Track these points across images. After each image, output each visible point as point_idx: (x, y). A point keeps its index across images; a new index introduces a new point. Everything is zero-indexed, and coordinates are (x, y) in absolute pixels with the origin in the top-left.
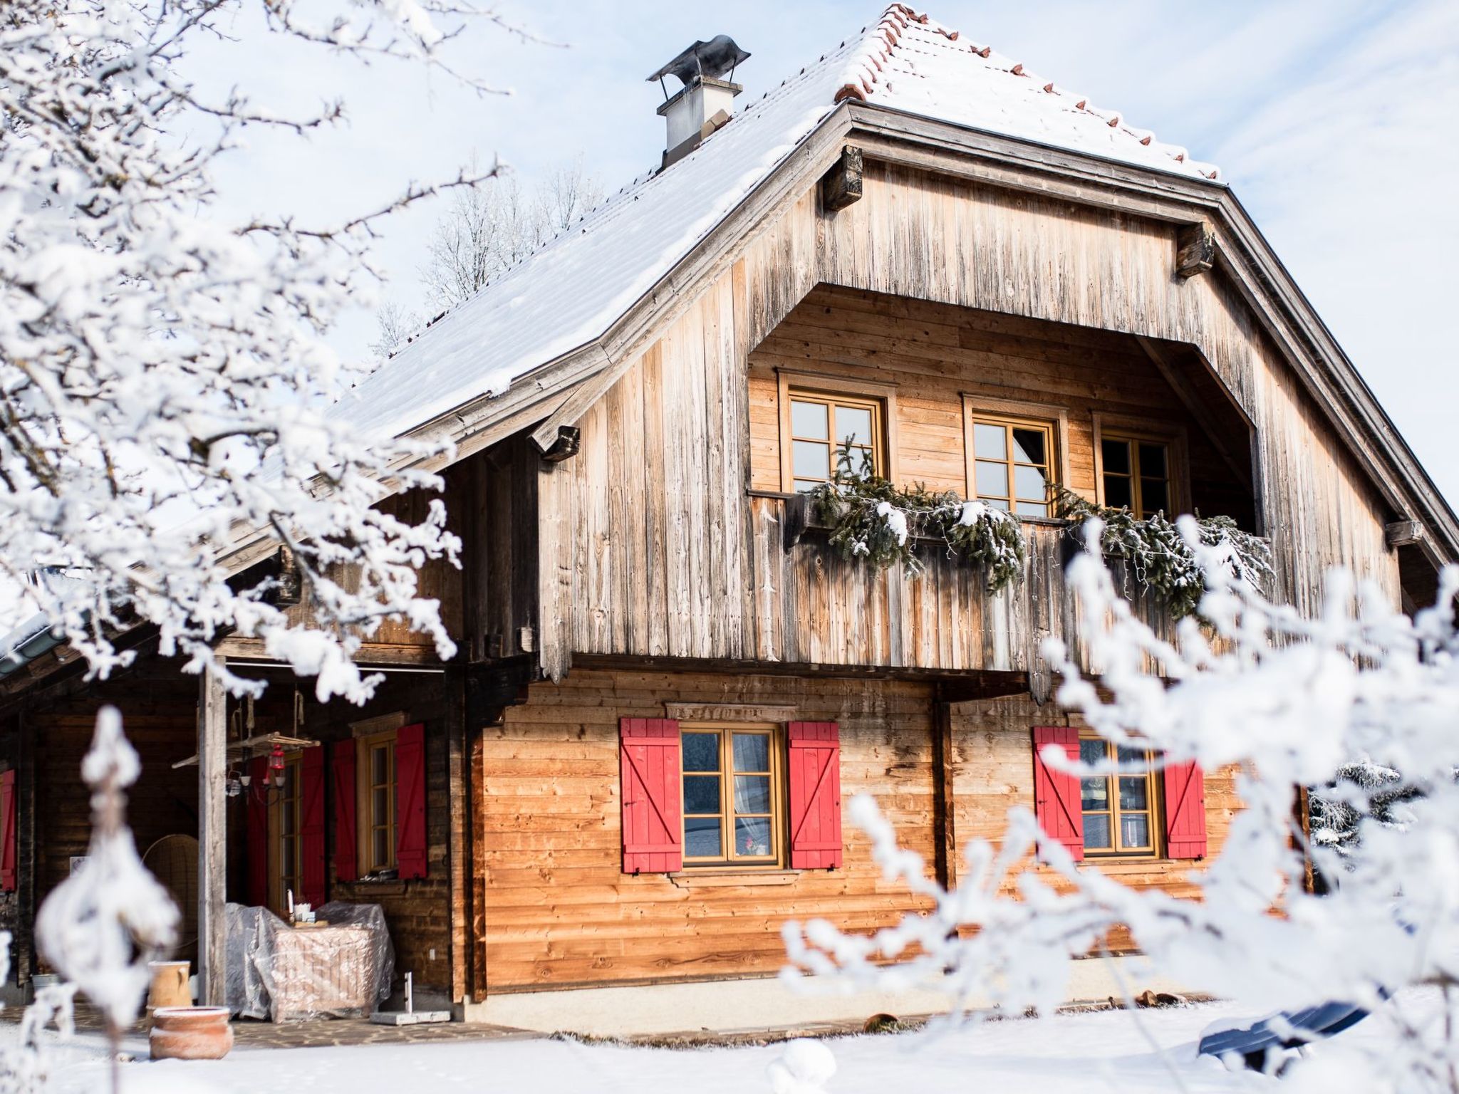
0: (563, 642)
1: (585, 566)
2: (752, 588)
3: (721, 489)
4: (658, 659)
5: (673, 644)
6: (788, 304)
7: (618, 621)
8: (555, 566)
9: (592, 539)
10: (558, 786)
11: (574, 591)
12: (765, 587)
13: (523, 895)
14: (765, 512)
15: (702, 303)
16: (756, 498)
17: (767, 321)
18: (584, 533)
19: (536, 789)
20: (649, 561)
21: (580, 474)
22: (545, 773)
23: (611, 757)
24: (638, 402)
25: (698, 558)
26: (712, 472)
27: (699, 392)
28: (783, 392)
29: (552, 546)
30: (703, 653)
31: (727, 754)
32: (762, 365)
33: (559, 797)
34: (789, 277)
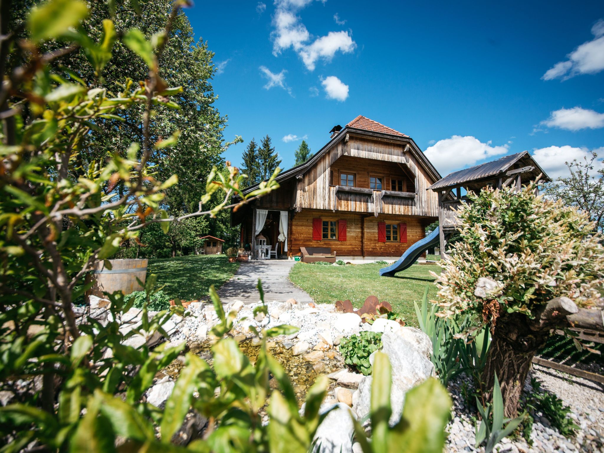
0: (300, 206)
1: (304, 196)
2: (330, 199)
5: (317, 206)
6: (337, 158)
7: (309, 203)
8: (299, 195)
9: (305, 192)
10: (304, 228)
11: (302, 199)
12: (332, 199)
13: (298, 242)
14: (332, 188)
15: (323, 158)
16: (331, 186)
17: (334, 161)
18: (304, 191)
19: (300, 228)
20: (314, 195)
21: (304, 182)
22: (302, 226)
23: (312, 224)
24: (313, 172)
25: (322, 195)
26: (324, 183)
27: (322, 171)
28: (340, 172)
29: (299, 193)
30: (322, 208)
31: (329, 224)
32: (336, 169)
33: (304, 229)
34: (338, 154)
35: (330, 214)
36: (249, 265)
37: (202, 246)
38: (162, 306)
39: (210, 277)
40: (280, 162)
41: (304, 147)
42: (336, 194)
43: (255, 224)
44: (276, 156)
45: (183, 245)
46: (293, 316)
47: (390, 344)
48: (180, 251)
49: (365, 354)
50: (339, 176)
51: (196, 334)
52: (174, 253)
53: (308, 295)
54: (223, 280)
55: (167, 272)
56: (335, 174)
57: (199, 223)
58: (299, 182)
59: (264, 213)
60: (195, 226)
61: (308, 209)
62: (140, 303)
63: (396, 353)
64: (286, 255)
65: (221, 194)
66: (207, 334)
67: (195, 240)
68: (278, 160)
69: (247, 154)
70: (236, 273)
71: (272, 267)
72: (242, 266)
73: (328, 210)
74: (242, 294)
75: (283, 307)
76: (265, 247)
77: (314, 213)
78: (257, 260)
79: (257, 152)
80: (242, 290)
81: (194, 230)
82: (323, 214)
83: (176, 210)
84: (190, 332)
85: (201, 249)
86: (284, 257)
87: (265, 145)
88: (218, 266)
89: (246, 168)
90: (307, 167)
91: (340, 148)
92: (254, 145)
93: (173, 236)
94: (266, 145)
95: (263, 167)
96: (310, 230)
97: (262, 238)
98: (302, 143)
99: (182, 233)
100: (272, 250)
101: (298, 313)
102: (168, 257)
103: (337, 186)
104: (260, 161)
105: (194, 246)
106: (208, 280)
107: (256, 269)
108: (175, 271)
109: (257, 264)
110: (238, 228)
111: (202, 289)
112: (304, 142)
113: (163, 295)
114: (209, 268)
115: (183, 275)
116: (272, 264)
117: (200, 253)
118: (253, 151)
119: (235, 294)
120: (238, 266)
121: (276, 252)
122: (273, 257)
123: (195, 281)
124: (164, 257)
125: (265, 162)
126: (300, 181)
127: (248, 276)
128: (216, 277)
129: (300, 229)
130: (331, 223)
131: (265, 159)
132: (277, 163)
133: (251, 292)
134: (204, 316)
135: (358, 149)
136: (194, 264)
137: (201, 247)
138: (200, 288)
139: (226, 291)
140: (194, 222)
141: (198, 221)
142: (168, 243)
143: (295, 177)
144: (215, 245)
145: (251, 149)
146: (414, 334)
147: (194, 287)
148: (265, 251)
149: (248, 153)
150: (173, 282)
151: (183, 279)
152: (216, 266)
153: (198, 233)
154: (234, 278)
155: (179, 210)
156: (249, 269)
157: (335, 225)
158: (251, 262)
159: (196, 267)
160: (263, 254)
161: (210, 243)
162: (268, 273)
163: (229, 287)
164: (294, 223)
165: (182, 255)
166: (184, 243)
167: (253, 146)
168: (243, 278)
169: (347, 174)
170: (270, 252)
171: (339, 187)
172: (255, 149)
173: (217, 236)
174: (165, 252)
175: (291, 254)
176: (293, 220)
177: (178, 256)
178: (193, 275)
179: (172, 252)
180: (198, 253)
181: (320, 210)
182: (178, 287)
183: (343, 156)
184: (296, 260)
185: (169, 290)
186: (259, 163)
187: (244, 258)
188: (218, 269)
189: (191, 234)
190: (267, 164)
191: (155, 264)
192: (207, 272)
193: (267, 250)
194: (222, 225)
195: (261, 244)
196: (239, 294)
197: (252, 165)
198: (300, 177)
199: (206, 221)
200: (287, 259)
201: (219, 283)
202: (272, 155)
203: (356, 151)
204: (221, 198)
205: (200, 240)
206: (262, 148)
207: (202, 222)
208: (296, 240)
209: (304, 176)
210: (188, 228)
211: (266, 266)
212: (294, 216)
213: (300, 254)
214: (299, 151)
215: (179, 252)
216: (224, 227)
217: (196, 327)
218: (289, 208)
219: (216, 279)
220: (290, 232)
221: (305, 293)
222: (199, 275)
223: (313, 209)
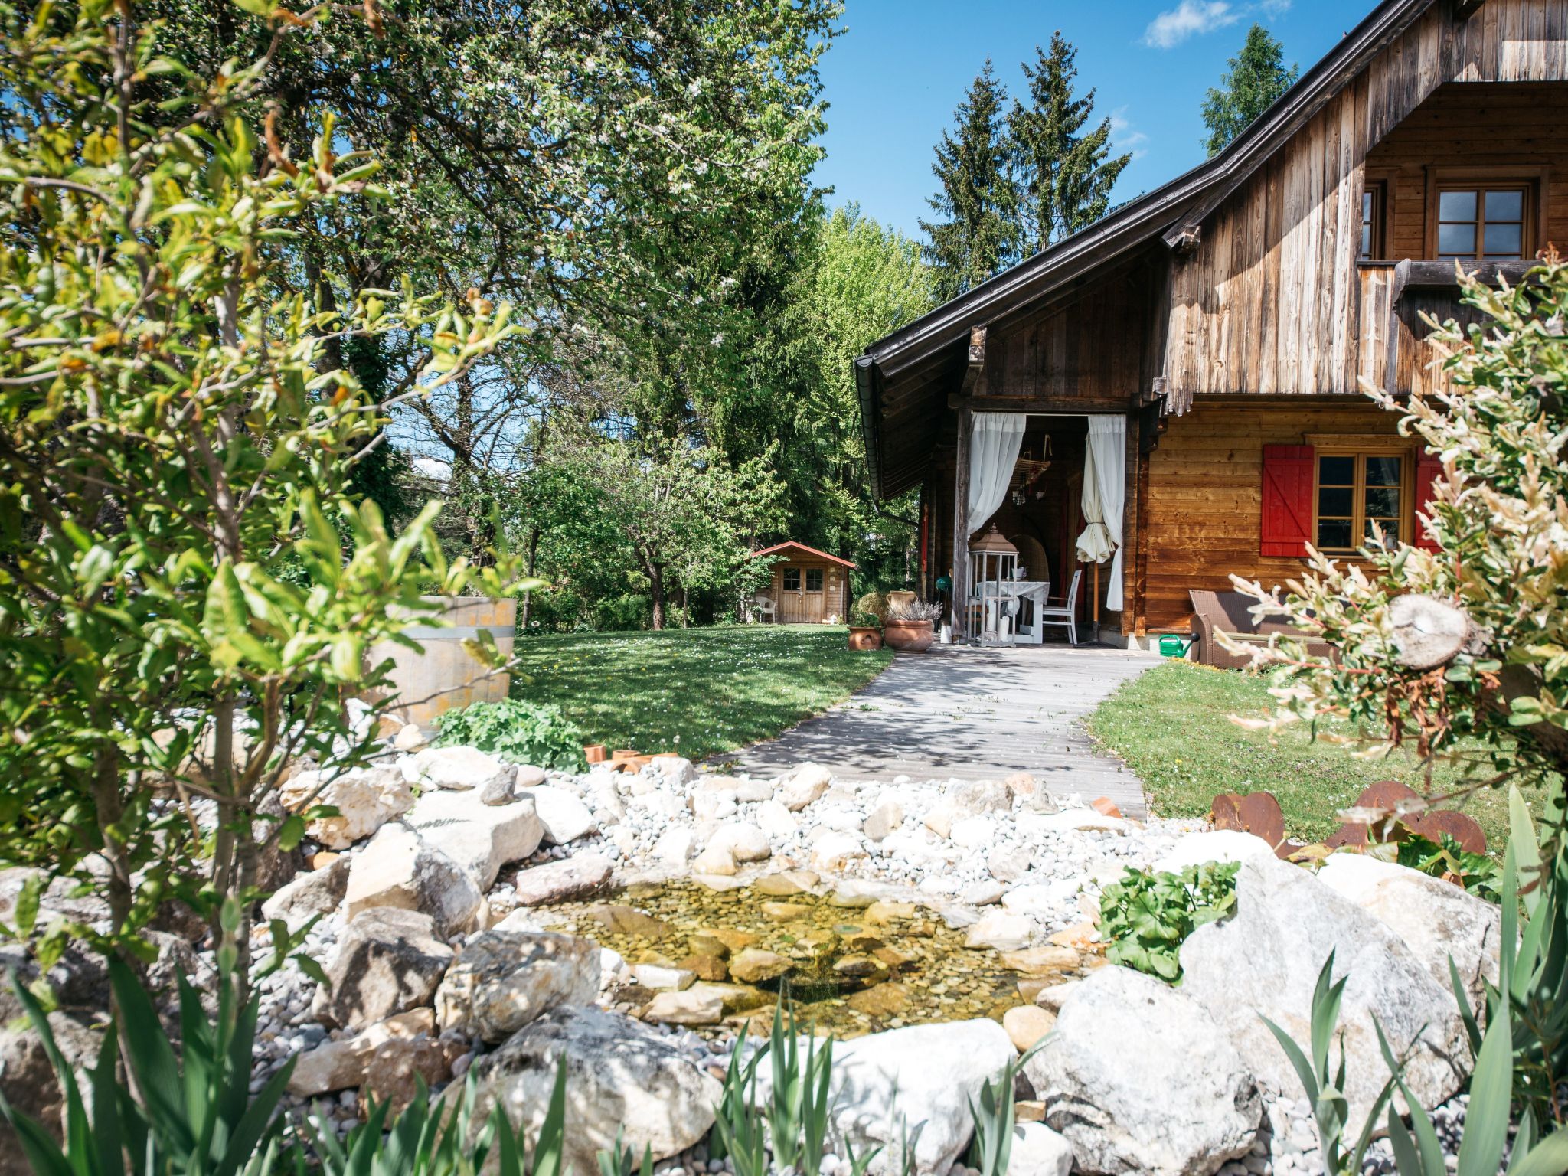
0: (1186, 386)
1: (1207, 331)
2: (1357, 338)
3: (1333, 263)
4: (1268, 397)
5: (1282, 381)
6: (1408, 107)
7: (1234, 368)
8: (1183, 331)
9: (1216, 309)
10: (1210, 493)
11: (1197, 349)
12: (1370, 336)
13: (1178, 568)
14: (1373, 278)
15: (1326, 116)
16: (1366, 267)
17: (1387, 123)
18: (1208, 305)
19: (1192, 495)
20: (1263, 321)
21: (1208, 262)
22: (1199, 484)
23: (1255, 474)
24: (1260, 204)
25: (1308, 317)
26: (1326, 250)
27: (1317, 189)
28: (1432, 185)
29: (1181, 318)
30: (1309, 388)
31: (1361, 472)
32: (1411, 166)
33: (1209, 501)
34: (1414, 82)
35: (1362, 419)
36: (932, 662)
37: (765, 589)
38: (555, 753)
39: (757, 695)
40: (1124, 162)
41: (1258, 65)
42: (1397, 307)
43: (967, 484)
44: (1102, 134)
45: (692, 581)
46: (1006, 829)
47: (1260, 899)
48: (680, 606)
49: (1169, 932)
50: (1429, 207)
51: (654, 853)
52: (657, 614)
53: (1138, 784)
54: (803, 709)
55: (609, 673)
56: (1404, 195)
57: (748, 485)
58: (1181, 265)
59: (1009, 428)
60: (733, 503)
61: (1228, 396)
62: (490, 737)
63: (1277, 931)
64: (1119, 630)
65: (841, 352)
66: (690, 857)
67: (733, 560)
68: (1113, 157)
69: (954, 150)
70: (861, 687)
71: (1032, 677)
72: (897, 664)
73: (1345, 397)
74: (856, 759)
75: (973, 797)
76: (1016, 588)
77: (1268, 417)
78: (977, 644)
79: (1005, 129)
80: (863, 747)
81: (731, 520)
82: (1326, 418)
83: (659, 433)
84: (635, 842)
85: (762, 600)
86: (1107, 636)
87: (1047, 87)
88: (799, 660)
89: (953, 219)
90: (1227, 180)
91: (1428, 51)
92: (988, 100)
93: (654, 544)
94: (1051, 86)
95: (1035, 202)
96: (1249, 504)
97: (999, 546)
98: (1244, 45)
99: (681, 532)
100: (1050, 603)
101: (1029, 822)
102: (637, 628)
103: (1404, 265)
104: (1017, 176)
105: (732, 586)
106: (746, 703)
107: (954, 679)
108: (638, 670)
109: (969, 659)
110: (912, 505)
111: (713, 730)
112: (1256, 35)
113: (559, 719)
114: (763, 666)
115: (663, 684)
116: (1035, 665)
117: (756, 618)
118: (987, 130)
119: (832, 758)
120: (880, 664)
121: (1070, 612)
122: (1055, 636)
123: (694, 702)
124: (616, 627)
125: (1046, 175)
126: (1185, 255)
127: (911, 700)
128: (776, 695)
129: (1186, 498)
130: (1373, 464)
131: (1043, 161)
132: (1105, 171)
133: (894, 756)
134: (689, 804)
135: (1550, 35)
136: (712, 648)
137: (759, 592)
138: (704, 727)
139: (799, 743)
140: (729, 483)
141: (742, 478)
142: (637, 574)
143: (1157, 241)
144: (815, 582)
145: (973, 119)
146: (1437, 901)
147: (689, 721)
148: (1013, 607)
149: (959, 142)
150: (622, 704)
151: (657, 698)
152: (791, 661)
153: (745, 531)
154: (845, 704)
155: (670, 432)
156: (922, 676)
157: (1397, 478)
158: (943, 653)
159: (717, 660)
160: (1005, 622)
161: (797, 574)
162: (1001, 695)
163: (817, 732)
164: (1156, 472)
165: (689, 624)
166: (693, 575)
167: (984, 102)
168: (883, 709)
169: (1479, 186)
170: (1039, 612)
171: (1414, 270)
172: (994, 119)
173: (824, 545)
174: (626, 608)
175: (1141, 621)
176: (1153, 457)
177: (674, 625)
178: (698, 686)
179: (650, 607)
180: (750, 618)
181: (1297, 401)
182: (634, 717)
183: (1447, 92)
184: (1165, 650)
185: (599, 724)
186: (1012, 187)
187: (912, 633)
188: (795, 670)
189: (715, 534)
190: (1055, 184)
191: (578, 647)
192: (752, 677)
193: (1026, 605)
194: (843, 496)
195: (992, 576)
196: (843, 757)
197: (979, 199)
198: (1187, 235)
199: (777, 479)
200: (1124, 646)
201: (782, 715)
202: (1080, 134)
203: (1538, 47)
204: (839, 372)
205: (757, 560)
206: (1030, 105)
207: (761, 481)
208: (1165, 555)
209: (1209, 230)
210: (706, 509)
211: (1004, 671)
212: (1156, 439)
213: (1186, 625)
214: (1226, 92)
215: (677, 613)
216: (853, 504)
217: (656, 831)
218: (1133, 396)
219: (774, 702)
220: (1138, 516)
221: (1128, 777)
222: (715, 686)
223: (1257, 397)
